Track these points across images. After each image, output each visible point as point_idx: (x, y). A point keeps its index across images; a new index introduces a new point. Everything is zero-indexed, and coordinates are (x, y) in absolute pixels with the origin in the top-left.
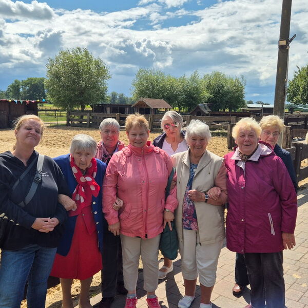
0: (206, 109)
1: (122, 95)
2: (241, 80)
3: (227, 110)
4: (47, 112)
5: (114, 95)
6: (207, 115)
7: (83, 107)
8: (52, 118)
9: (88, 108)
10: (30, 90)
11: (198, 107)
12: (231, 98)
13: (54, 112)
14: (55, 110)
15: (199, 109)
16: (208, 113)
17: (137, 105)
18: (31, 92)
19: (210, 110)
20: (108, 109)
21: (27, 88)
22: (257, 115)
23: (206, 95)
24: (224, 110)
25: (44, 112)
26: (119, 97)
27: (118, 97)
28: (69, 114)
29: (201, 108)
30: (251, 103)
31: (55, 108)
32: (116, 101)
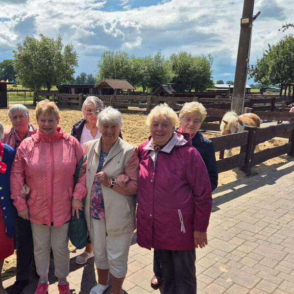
0: (170, 90)
1: (91, 75)
2: (208, 59)
3: (192, 91)
4: (18, 92)
5: (83, 75)
6: (171, 95)
7: (49, 88)
8: (23, 98)
9: (54, 88)
10: (6, 71)
11: (162, 88)
12: (198, 77)
13: (24, 93)
14: (25, 91)
15: (163, 89)
16: (171, 93)
17: (100, 86)
18: (7, 73)
19: (174, 91)
20: (73, 90)
21: (3, 69)
22: (223, 95)
23: (172, 75)
24: (190, 90)
25: (16, 93)
26: (88, 77)
27: (87, 78)
28: (36, 94)
29: (164, 88)
30: (221, 82)
31: (24, 89)
32: (85, 82)
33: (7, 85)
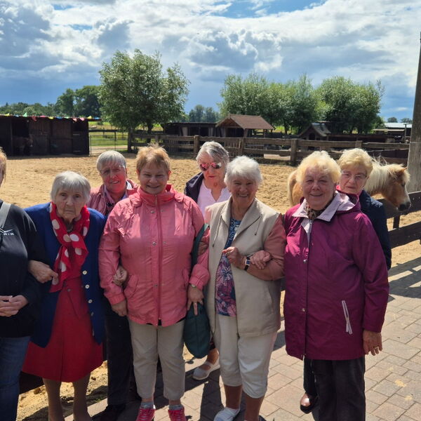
0: (323, 130)
1: (211, 109)
2: (376, 88)
3: (355, 132)
4: (106, 134)
5: (199, 109)
6: (324, 138)
7: (150, 127)
8: (112, 142)
9: (158, 127)
10: (86, 102)
11: (311, 128)
12: (362, 113)
13: (113, 133)
14: (115, 131)
15: (313, 129)
16: (325, 135)
17: (224, 125)
18: (88, 105)
19: (328, 132)
20: (185, 130)
21: (83, 100)
22: (396, 139)
23: (324, 108)
24: (351, 132)
25: (101, 133)
26: (207, 112)
27: (204, 112)
28: (131, 136)
29: (315, 128)
30: (393, 120)
31: (114, 128)
32: (202, 118)
33: (90, 123)
